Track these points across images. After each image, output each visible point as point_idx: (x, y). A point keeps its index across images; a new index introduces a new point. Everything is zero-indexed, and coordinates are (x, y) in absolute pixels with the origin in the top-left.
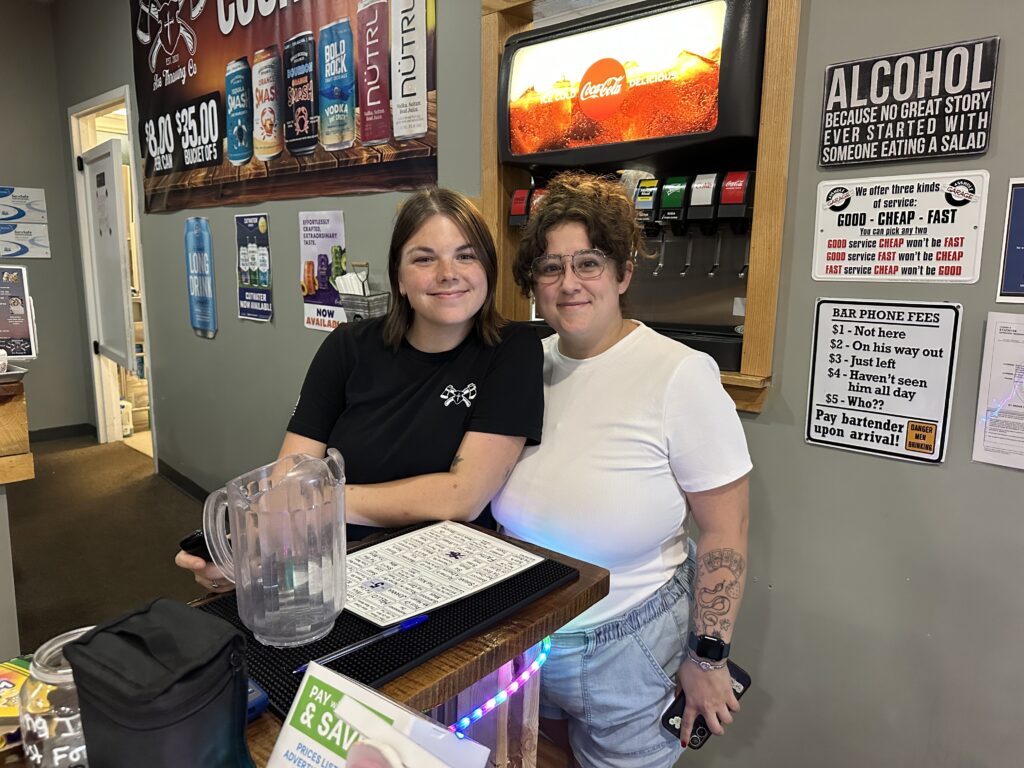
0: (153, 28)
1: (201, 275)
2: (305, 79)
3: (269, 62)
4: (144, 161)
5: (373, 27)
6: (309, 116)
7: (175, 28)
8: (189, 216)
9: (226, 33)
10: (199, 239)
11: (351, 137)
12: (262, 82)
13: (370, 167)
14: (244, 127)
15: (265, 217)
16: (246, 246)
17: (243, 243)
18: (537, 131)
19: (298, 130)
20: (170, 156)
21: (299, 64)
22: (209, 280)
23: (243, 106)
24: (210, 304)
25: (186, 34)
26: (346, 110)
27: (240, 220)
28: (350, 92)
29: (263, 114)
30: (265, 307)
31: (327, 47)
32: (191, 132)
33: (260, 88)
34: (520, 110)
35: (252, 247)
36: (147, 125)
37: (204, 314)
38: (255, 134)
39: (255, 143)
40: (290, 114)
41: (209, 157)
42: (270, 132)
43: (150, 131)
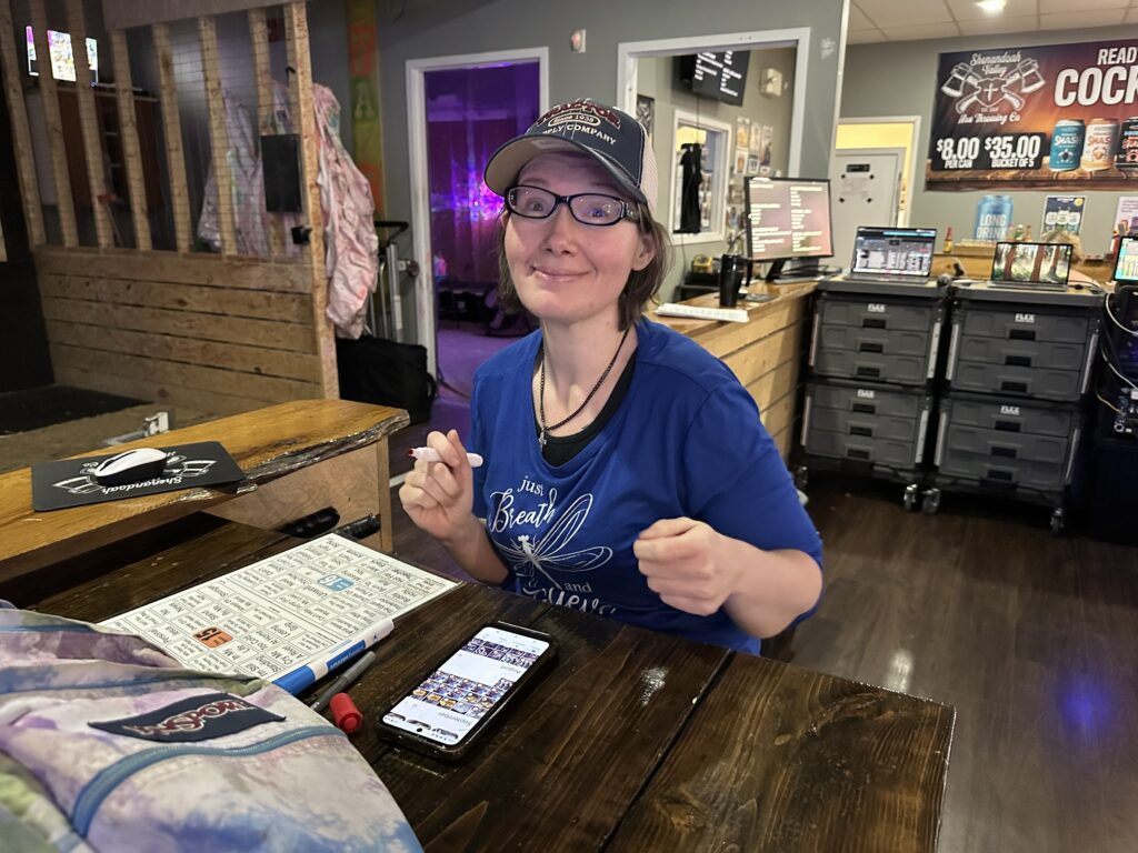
1: (995, 226)
3: (1107, 125)
4: (930, 161)
7: (998, 94)
8: (990, 196)
9: (1062, 105)
10: (998, 207)
12: (1097, 134)
14: (1070, 153)
15: (1084, 198)
16: (1057, 211)
17: (1052, 210)
19: (1129, 159)
20: (970, 161)
22: (1003, 229)
23: (1073, 143)
25: (1012, 99)
27: (1052, 200)
29: (1096, 149)
33: (1095, 137)
35: (1061, 212)
38: (1082, 158)
39: (1082, 162)
40: (1124, 152)
41: (1023, 164)
42: (1100, 158)
43: (946, 146)
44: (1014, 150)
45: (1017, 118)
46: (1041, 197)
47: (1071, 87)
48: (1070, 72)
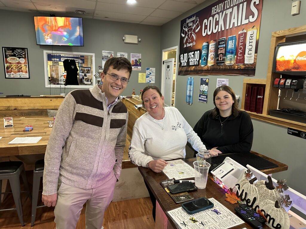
0: (186, 33)
1: (190, 90)
2: (223, 48)
3: (214, 43)
4: (179, 63)
5: (242, 38)
6: (223, 56)
7: (191, 34)
8: (189, 77)
9: (204, 36)
10: (191, 82)
11: (233, 62)
12: (212, 48)
13: (237, 70)
14: (206, 58)
15: (208, 79)
16: (202, 85)
17: (202, 84)
18: (283, 66)
19: (220, 59)
20: (186, 63)
21: (222, 44)
22: (192, 92)
23: (206, 53)
24: (191, 97)
25: (194, 36)
26: (233, 56)
27: (202, 79)
28: (235, 52)
29: (211, 55)
30: (205, 99)
31: (229, 41)
32: (192, 58)
33: (211, 49)
34: (279, 61)
35: (204, 85)
36: (181, 55)
37: (190, 99)
38: (208, 60)
39: (208, 62)
40: (218, 56)
41: (196, 64)
42: (212, 59)
43: (182, 57)
44: (194, 58)
45: (195, 44)
46: (199, 78)
47: (206, 27)
48: (205, 21)
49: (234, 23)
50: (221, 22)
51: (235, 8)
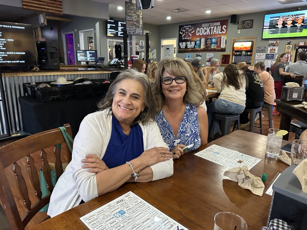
2: (209, 41)
3: (204, 39)
4: (178, 47)
5: (219, 38)
6: (210, 45)
7: (188, 33)
8: (188, 54)
9: (197, 35)
10: (189, 56)
12: (203, 41)
13: (218, 50)
14: (199, 45)
17: (197, 56)
18: (236, 49)
19: (208, 46)
20: (184, 47)
23: (199, 43)
25: (190, 34)
26: (215, 45)
27: (197, 54)
28: (216, 43)
29: (203, 44)
31: (213, 39)
32: (189, 45)
34: (235, 47)
35: (199, 57)
39: (201, 47)
40: (207, 44)
41: (192, 47)
42: (203, 46)
43: (181, 44)
44: (191, 44)
45: (191, 38)
46: (195, 54)
47: (199, 32)
48: (198, 29)
49: (215, 33)
50: (208, 31)
51: (215, 27)
